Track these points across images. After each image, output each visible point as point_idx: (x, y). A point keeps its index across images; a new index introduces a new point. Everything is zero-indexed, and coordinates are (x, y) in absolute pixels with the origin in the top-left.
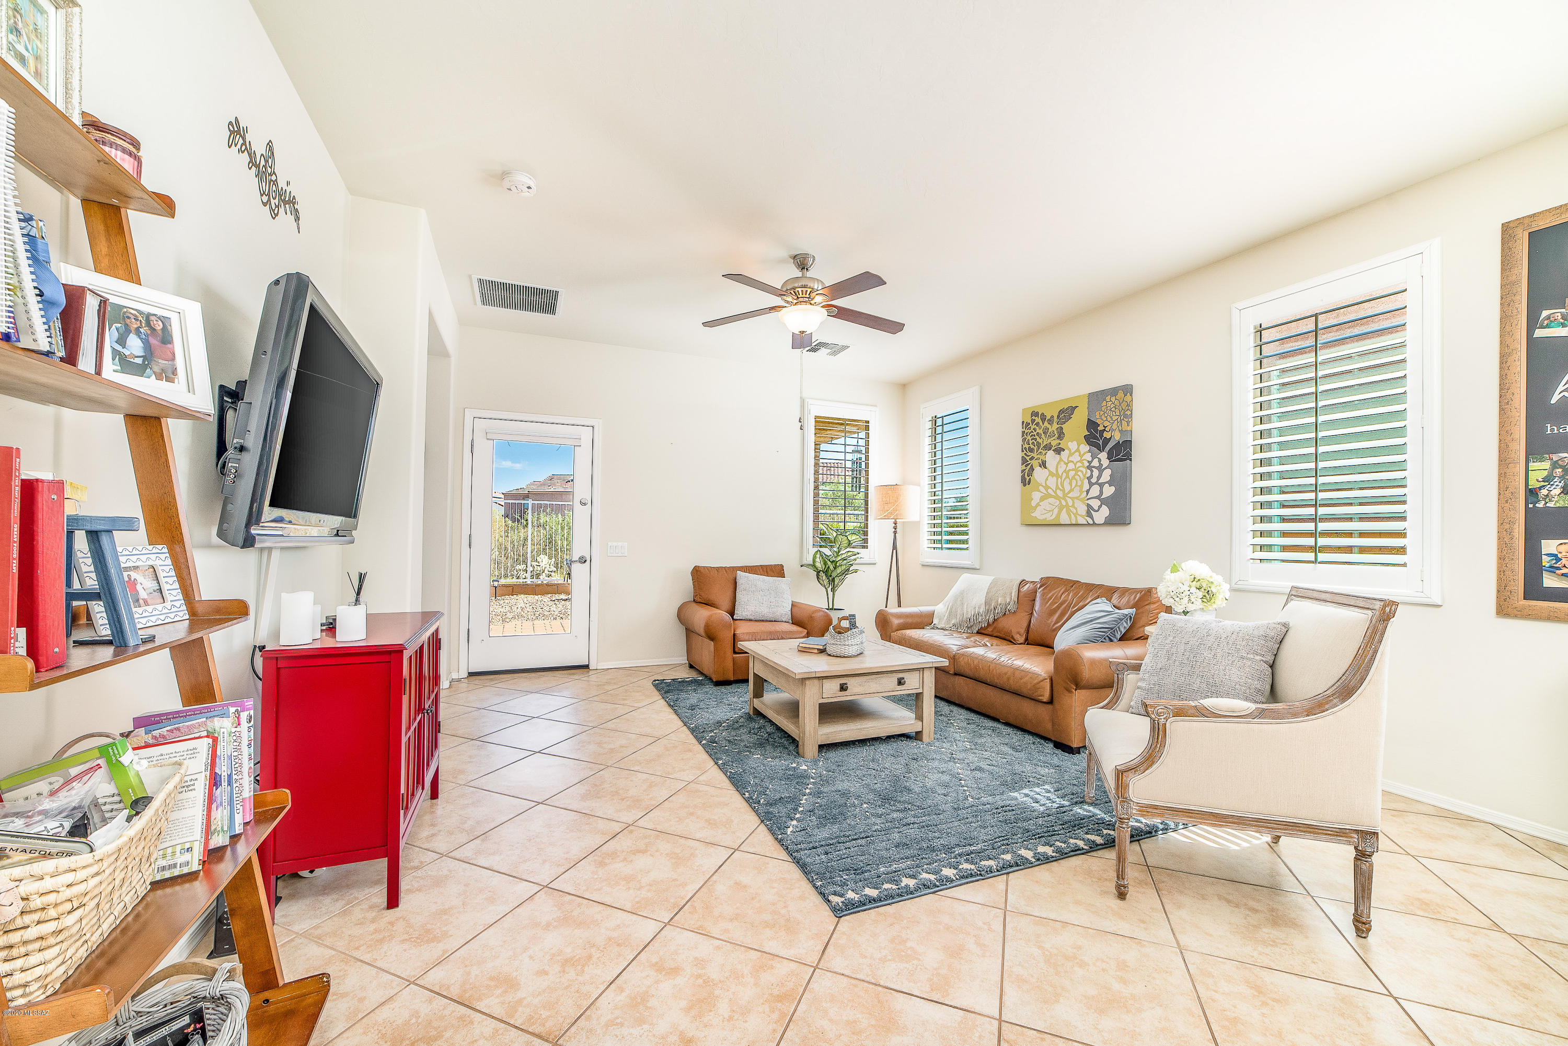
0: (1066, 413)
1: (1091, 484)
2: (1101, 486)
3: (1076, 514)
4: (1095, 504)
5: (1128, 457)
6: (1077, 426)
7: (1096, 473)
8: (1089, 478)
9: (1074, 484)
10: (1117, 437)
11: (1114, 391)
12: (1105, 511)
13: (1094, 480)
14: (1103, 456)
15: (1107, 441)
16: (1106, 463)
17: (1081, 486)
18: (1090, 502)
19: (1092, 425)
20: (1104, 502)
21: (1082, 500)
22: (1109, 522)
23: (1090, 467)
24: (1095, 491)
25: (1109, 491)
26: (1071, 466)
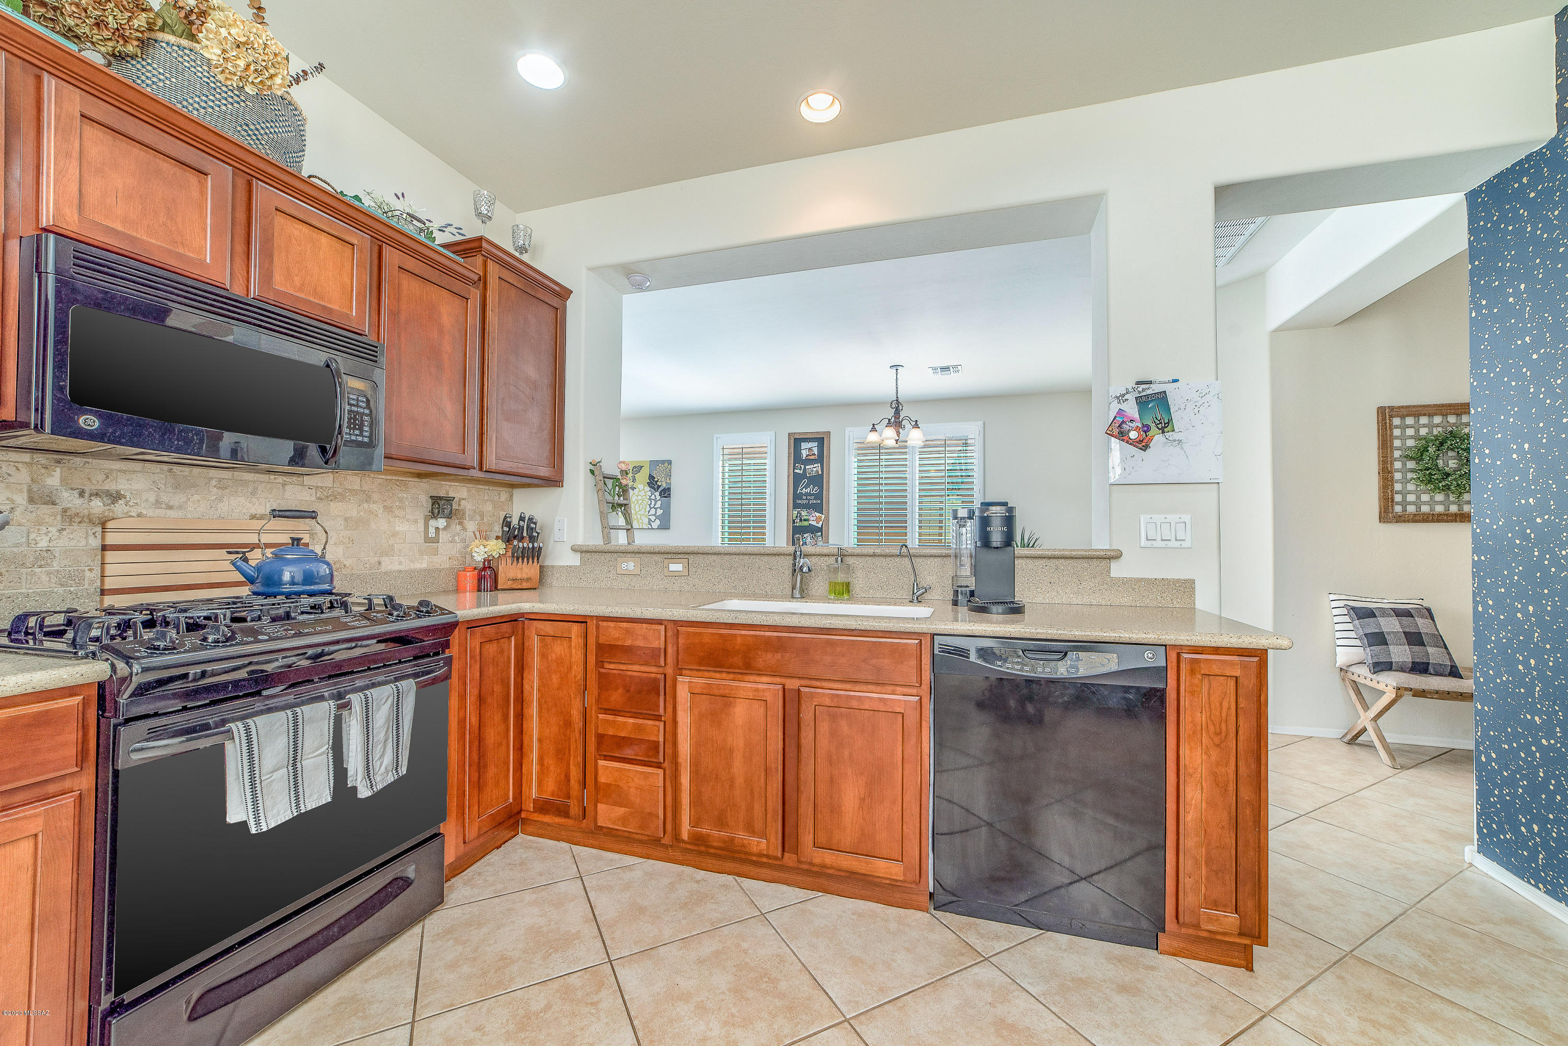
0: (638, 469)
1: (651, 508)
2: (656, 509)
3: (642, 523)
4: (653, 518)
5: (669, 495)
6: (643, 476)
7: (653, 502)
8: (650, 505)
9: (641, 507)
10: (664, 485)
11: (663, 462)
12: (658, 522)
13: (652, 506)
14: (657, 494)
15: (659, 487)
16: (658, 497)
17: (645, 509)
18: (650, 517)
19: (651, 477)
20: (657, 517)
21: (646, 516)
22: (659, 528)
23: (650, 499)
24: (653, 511)
25: (660, 512)
26: (640, 497)
